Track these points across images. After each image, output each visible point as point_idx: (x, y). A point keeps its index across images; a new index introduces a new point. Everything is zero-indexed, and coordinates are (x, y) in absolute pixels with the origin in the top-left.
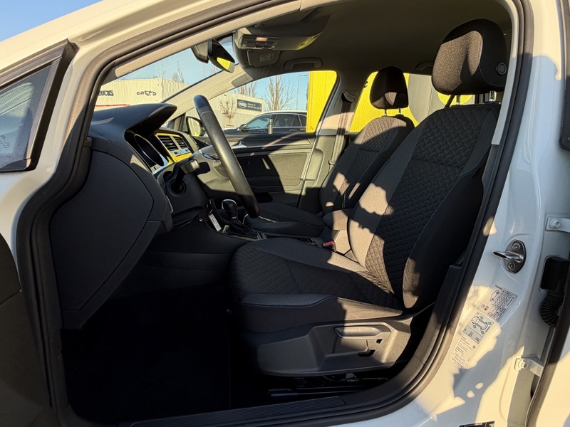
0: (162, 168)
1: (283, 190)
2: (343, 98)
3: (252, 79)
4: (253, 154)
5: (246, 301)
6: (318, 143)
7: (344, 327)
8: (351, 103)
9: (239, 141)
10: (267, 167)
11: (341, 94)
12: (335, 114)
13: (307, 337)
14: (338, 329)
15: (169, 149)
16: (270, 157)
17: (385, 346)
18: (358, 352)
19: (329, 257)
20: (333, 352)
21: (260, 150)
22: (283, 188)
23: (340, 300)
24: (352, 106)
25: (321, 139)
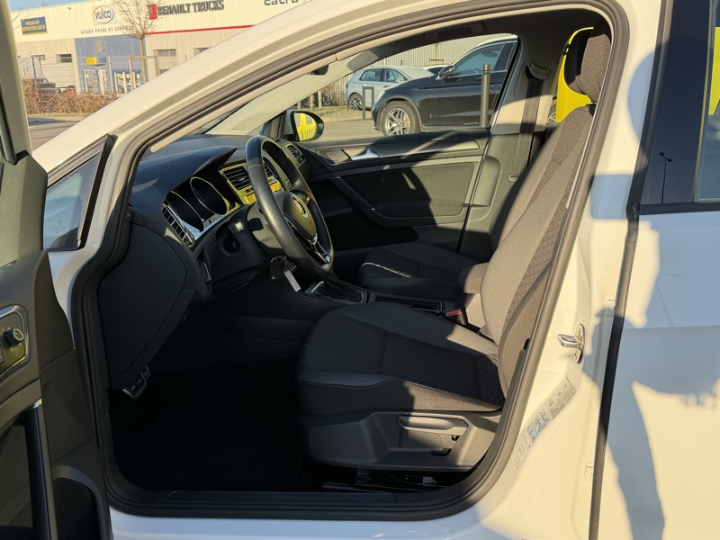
0: (223, 216)
1: (433, 222)
2: (528, 74)
3: (377, 58)
4: (387, 167)
5: (303, 377)
6: (492, 147)
7: (410, 416)
8: (543, 80)
9: (368, 147)
10: (412, 186)
11: (524, 69)
12: (516, 99)
13: (363, 423)
14: (402, 418)
15: (236, 187)
16: (415, 170)
17: (462, 445)
18: (431, 450)
19: (450, 331)
20: (400, 446)
21: (398, 160)
22: (433, 219)
23: (408, 384)
24: (545, 85)
25: (496, 141)
